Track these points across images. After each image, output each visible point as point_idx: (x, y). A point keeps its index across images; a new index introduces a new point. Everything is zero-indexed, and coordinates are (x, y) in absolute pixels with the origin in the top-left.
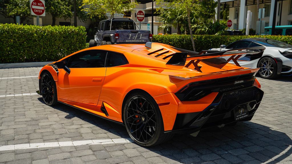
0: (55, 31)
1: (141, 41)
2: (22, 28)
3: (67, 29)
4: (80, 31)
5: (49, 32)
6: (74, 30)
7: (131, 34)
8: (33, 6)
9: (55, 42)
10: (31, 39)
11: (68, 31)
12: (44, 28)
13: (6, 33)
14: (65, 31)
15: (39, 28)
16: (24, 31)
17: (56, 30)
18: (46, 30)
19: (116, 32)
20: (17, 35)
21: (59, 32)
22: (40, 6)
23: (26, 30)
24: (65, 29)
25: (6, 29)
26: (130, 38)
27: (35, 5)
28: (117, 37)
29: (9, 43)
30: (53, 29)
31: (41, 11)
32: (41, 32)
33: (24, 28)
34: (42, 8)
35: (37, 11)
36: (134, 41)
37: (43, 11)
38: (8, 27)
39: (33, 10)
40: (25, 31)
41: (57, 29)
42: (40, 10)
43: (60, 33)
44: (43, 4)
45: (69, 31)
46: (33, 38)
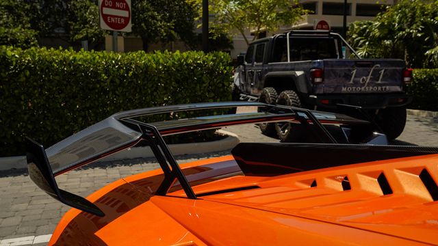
0: (154, 66)
1: (382, 89)
2: (68, 57)
3: (185, 60)
4: (219, 64)
5: (139, 67)
6: (204, 62)
7: (355, 71)
8: (104, 9)
9: (155, 93)
10: (94, 89)
11: (187, 64)
12: (127, 57)
13: (28, 73)
14: (181, 64)
15: (113, 59)
16: (74, 66)
17: (158, 63)
18: (131, 64)
19: (316, 65)
20: (57, 78)
21: (165, 67)
22: (119, 9)
23: (80, 65)
24: (179, 60)
25: (27, 61)
26: (351, 82)
27: (108, 7)
28: (318, 80)
29: (35, 101)
30: (149, 61)
31: (123, 21)
32: (120, 68)
33: (75, 59)
34: (125, 14)
35: (113, 20)
36: (363, 88)
37: (127, 20)
38: (33, 56)
39: (105, 17)
40: (77, 67)
41: (161, 61)
42: (121, 17)
43: (167, 70)
44: (127, 5)
45: (191, 65)
46: (98, 86)
